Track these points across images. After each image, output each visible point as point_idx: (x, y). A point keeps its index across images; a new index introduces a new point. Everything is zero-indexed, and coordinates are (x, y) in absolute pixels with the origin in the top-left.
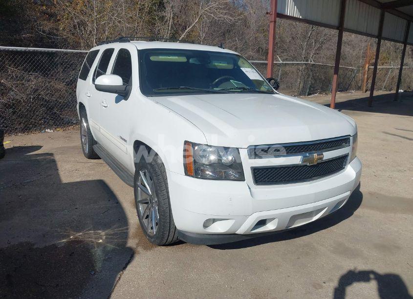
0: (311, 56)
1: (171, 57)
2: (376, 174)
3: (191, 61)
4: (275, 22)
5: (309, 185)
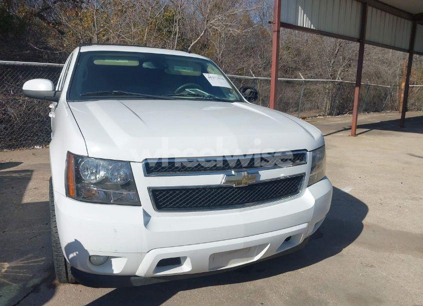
0: (339, 73)
1: (119, 61)
2: (382, 202)
3: (145, 65)
4: (278, 31)
5: (238, 213)
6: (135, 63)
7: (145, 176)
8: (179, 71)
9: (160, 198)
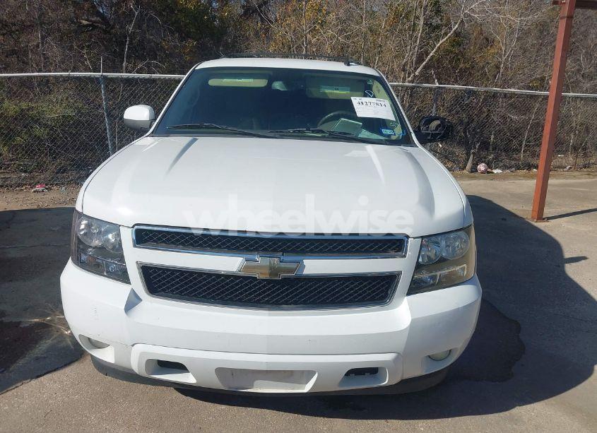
4: (570, 17)
6: (261, 83)
7: (135, 246)
8: (325, 93)
9: (155, 278)
